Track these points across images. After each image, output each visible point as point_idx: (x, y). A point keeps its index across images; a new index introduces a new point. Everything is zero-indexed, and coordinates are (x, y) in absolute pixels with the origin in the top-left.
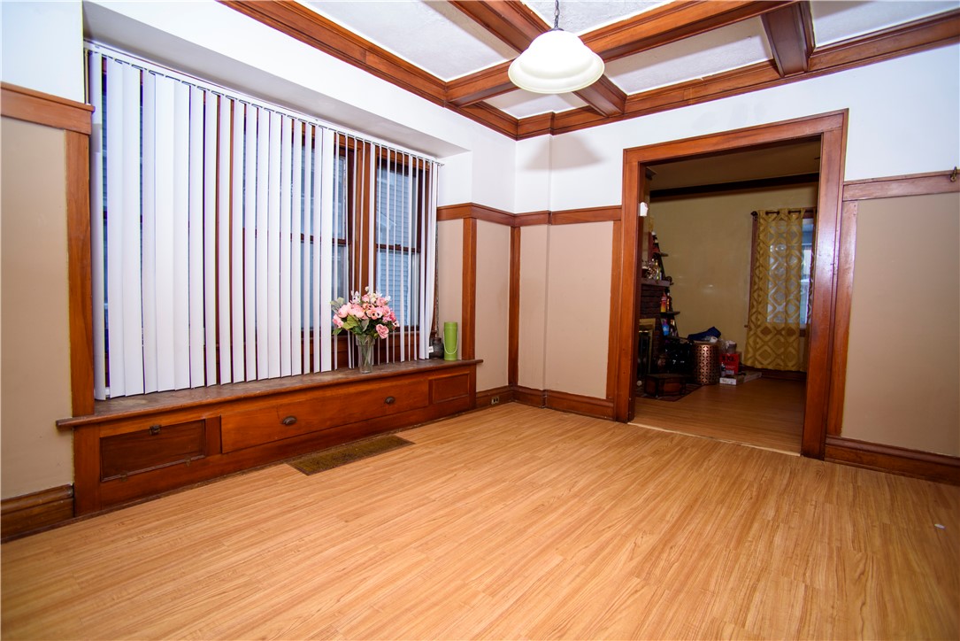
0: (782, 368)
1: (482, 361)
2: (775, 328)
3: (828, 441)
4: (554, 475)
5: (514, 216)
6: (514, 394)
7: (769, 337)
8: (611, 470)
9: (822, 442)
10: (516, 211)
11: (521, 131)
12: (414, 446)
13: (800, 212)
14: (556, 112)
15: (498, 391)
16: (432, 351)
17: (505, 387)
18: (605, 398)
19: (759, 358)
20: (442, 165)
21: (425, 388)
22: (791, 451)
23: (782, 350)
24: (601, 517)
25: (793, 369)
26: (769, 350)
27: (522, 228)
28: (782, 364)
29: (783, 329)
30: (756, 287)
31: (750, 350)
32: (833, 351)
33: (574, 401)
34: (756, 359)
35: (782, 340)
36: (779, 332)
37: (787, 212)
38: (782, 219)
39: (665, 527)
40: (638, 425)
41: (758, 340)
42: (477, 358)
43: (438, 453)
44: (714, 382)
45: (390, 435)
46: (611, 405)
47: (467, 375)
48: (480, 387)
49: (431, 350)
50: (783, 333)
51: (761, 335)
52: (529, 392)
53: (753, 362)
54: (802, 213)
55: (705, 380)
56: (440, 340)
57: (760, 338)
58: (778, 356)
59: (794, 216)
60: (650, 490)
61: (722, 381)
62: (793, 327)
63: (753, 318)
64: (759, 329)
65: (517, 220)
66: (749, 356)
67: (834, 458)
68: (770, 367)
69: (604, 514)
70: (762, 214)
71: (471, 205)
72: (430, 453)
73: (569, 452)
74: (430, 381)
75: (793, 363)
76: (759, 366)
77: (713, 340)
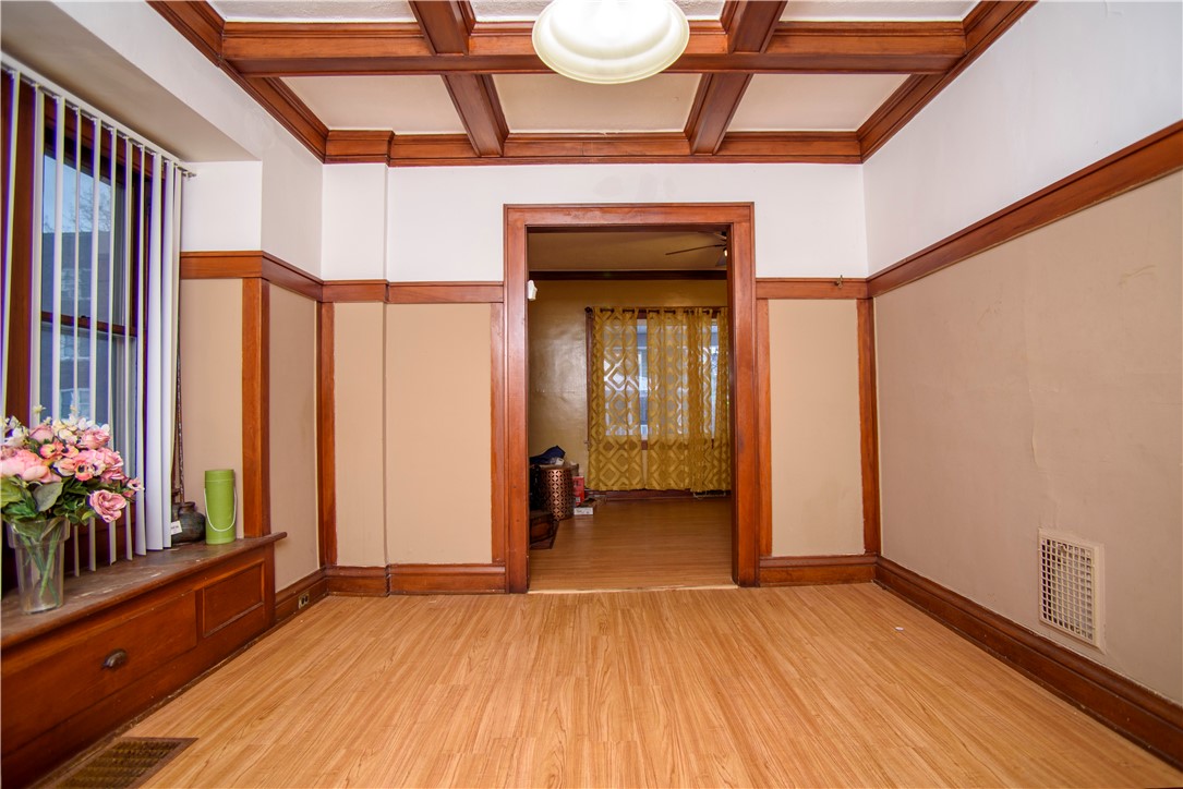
0: (628, 488)
1: (284, 535)
2: (617, 443)
3: (762, 564)
4: (515, 713)
5: (321, 284)
6: (329, 582)
7: (612, 452)
8: (580, 671)
9: (756, 566)
10: (325, 275)
11: (331, 149)
12: (198, 746)
13: (633, 311)
14: (397, 133)
15: (307, 583)
16: (179, 530)
17: (316, 573)
18: (490, 561)
19: (602, 478)
20: (191, 175)
21: (189, 610)
22: (724, 583)
23: (626, 467)
24: (646, 757)
25: (638, 487)
26: (613, 469)
27: (337, 306)
28: (627, 482)
29: (626, 442)
30: (594, 395)
31: (593, 470)
32: (759, 463)
33: (440, 575)
34: (600, 480)
35: (626, 454)
36: (621, 447)
37: (621, 310)
38: (616, 318)
39: (726, 736)
40: (545, 592)
41: (601, 457)
42: (275, 530)
43: (268, 743)
44: (569, 516)
45: (116, 741)
46: (502, 570)
47: (260, 565)
48: (283, 582)
49: (177, 528)
50: (626, 447)
51: (604, 452)
52: (360, 573)
53: (597, 484)
54: (636, 313)
55: (560, 514)
56: (192, 506)
57: (604, 456)
58: (623, 474)
59: (628, 315)
60: (655, 689)
61: (577, 512)
62: (635, 440)
63: (593, 432)
64: (601, 446)
65: (326, 293)
66: (592, 477)
67: (768, 582)
68: (615, 488)
69: (644, 751)
70: (597, 311)
71: (263, 256)
72: (249, 750)
73: (496, 662)
74: (198, 594)
75: (638, 479)
76: (603, 488)
77: (559, 462)
